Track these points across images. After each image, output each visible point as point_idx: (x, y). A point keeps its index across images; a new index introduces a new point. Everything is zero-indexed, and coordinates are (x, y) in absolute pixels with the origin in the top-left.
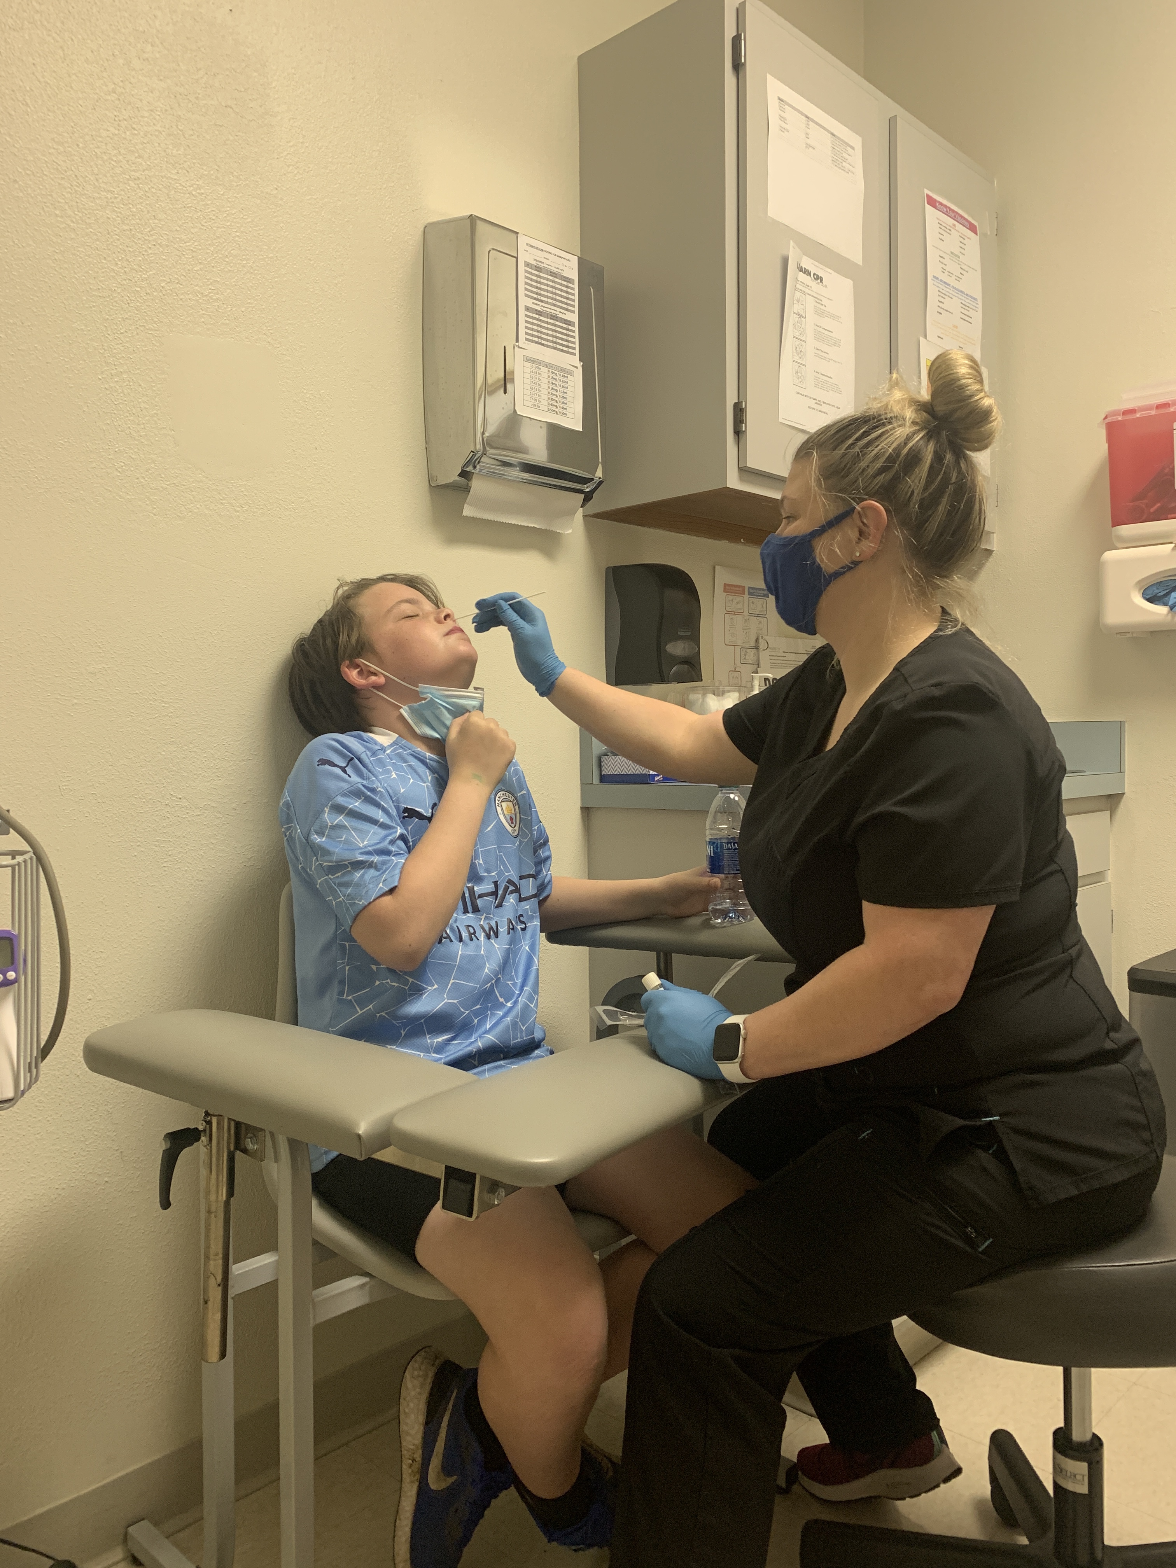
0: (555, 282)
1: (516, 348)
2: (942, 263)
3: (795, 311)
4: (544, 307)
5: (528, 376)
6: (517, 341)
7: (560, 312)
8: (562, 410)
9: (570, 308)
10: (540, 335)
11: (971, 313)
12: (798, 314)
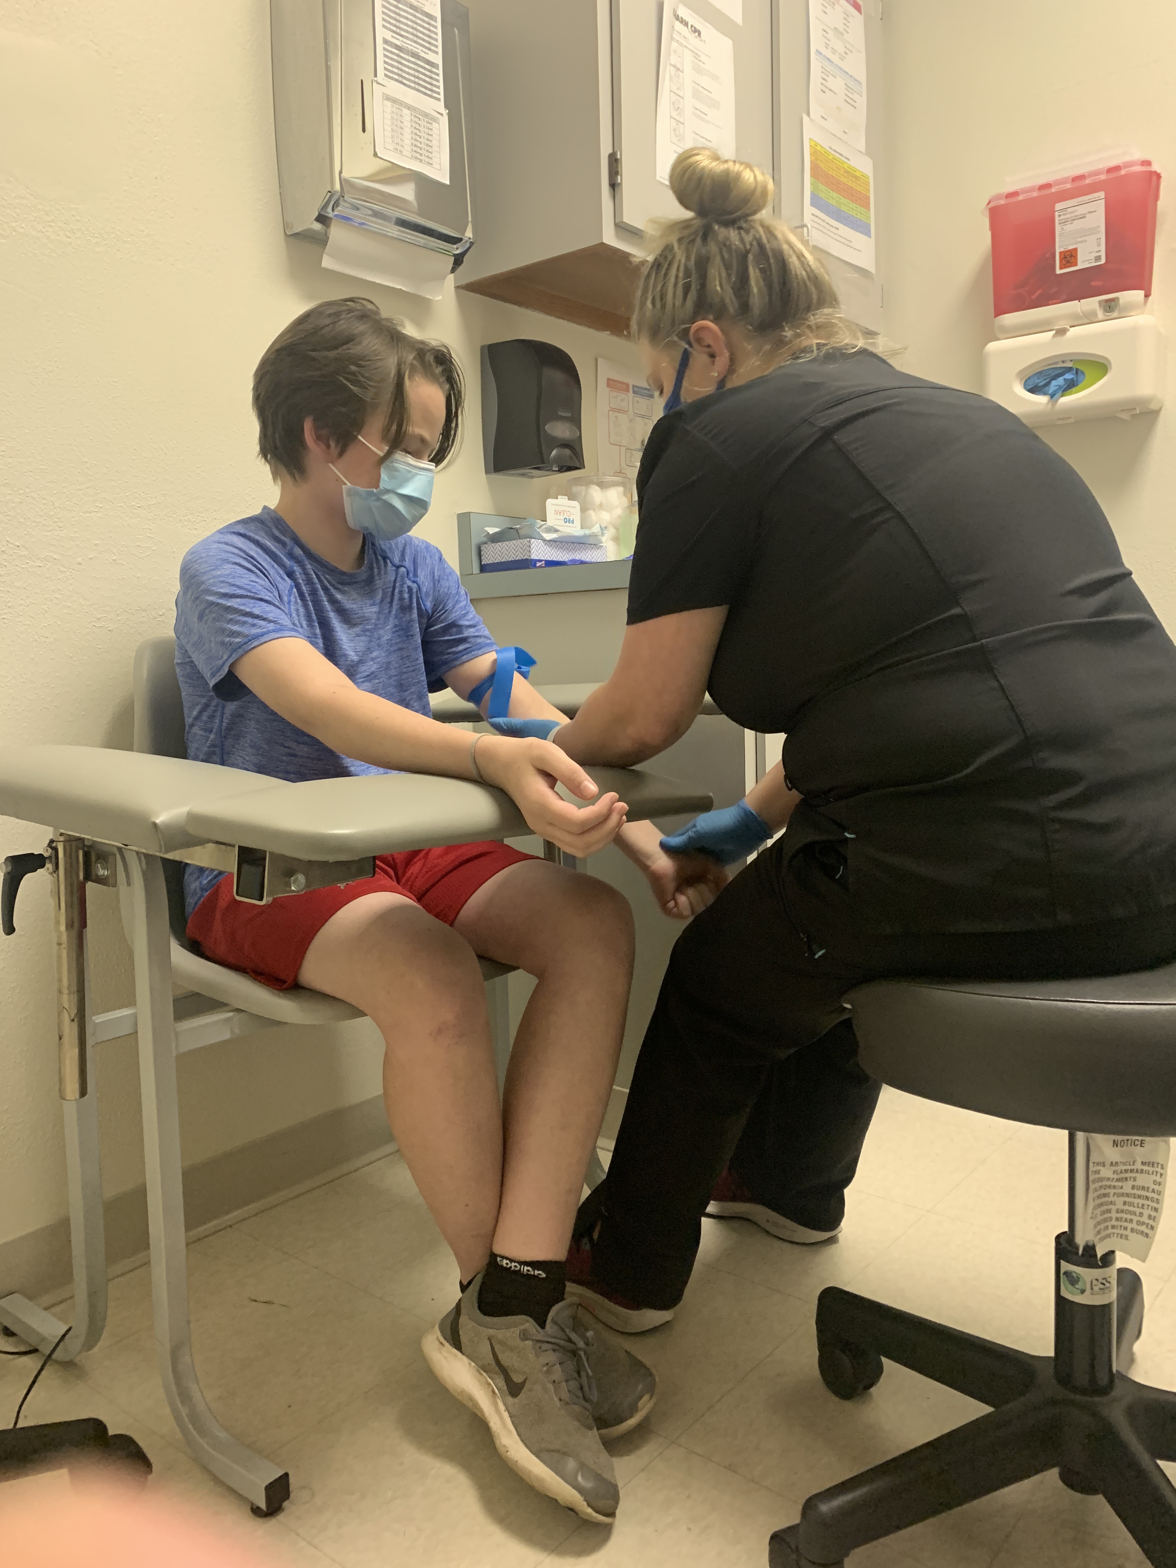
0: (415, 16)
1: (374, 84)
2: (826, 37)
3: (673, 63)
4: (404, 42)
5: (388, 116)
6: (376, 76)
7: (422, 51)
8: (427, 159)
9: (433, 48)
10: (400, 72)
11: (856, 97)
12: (674, 66)
